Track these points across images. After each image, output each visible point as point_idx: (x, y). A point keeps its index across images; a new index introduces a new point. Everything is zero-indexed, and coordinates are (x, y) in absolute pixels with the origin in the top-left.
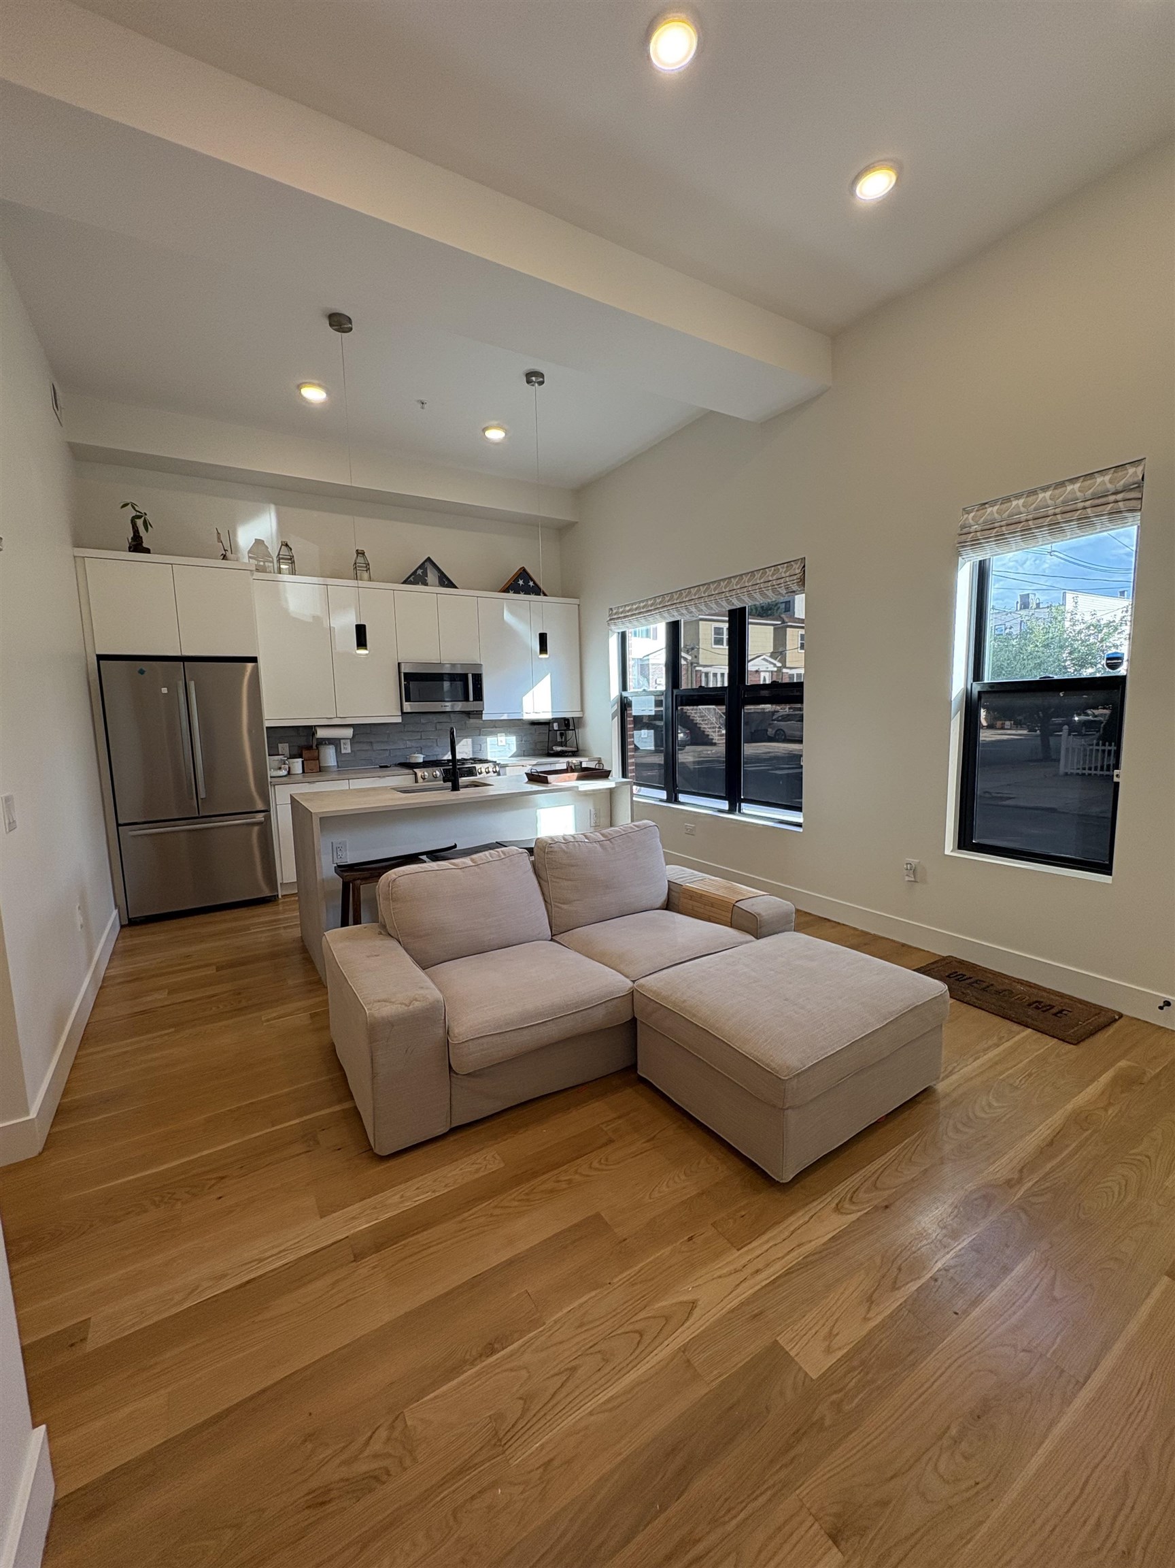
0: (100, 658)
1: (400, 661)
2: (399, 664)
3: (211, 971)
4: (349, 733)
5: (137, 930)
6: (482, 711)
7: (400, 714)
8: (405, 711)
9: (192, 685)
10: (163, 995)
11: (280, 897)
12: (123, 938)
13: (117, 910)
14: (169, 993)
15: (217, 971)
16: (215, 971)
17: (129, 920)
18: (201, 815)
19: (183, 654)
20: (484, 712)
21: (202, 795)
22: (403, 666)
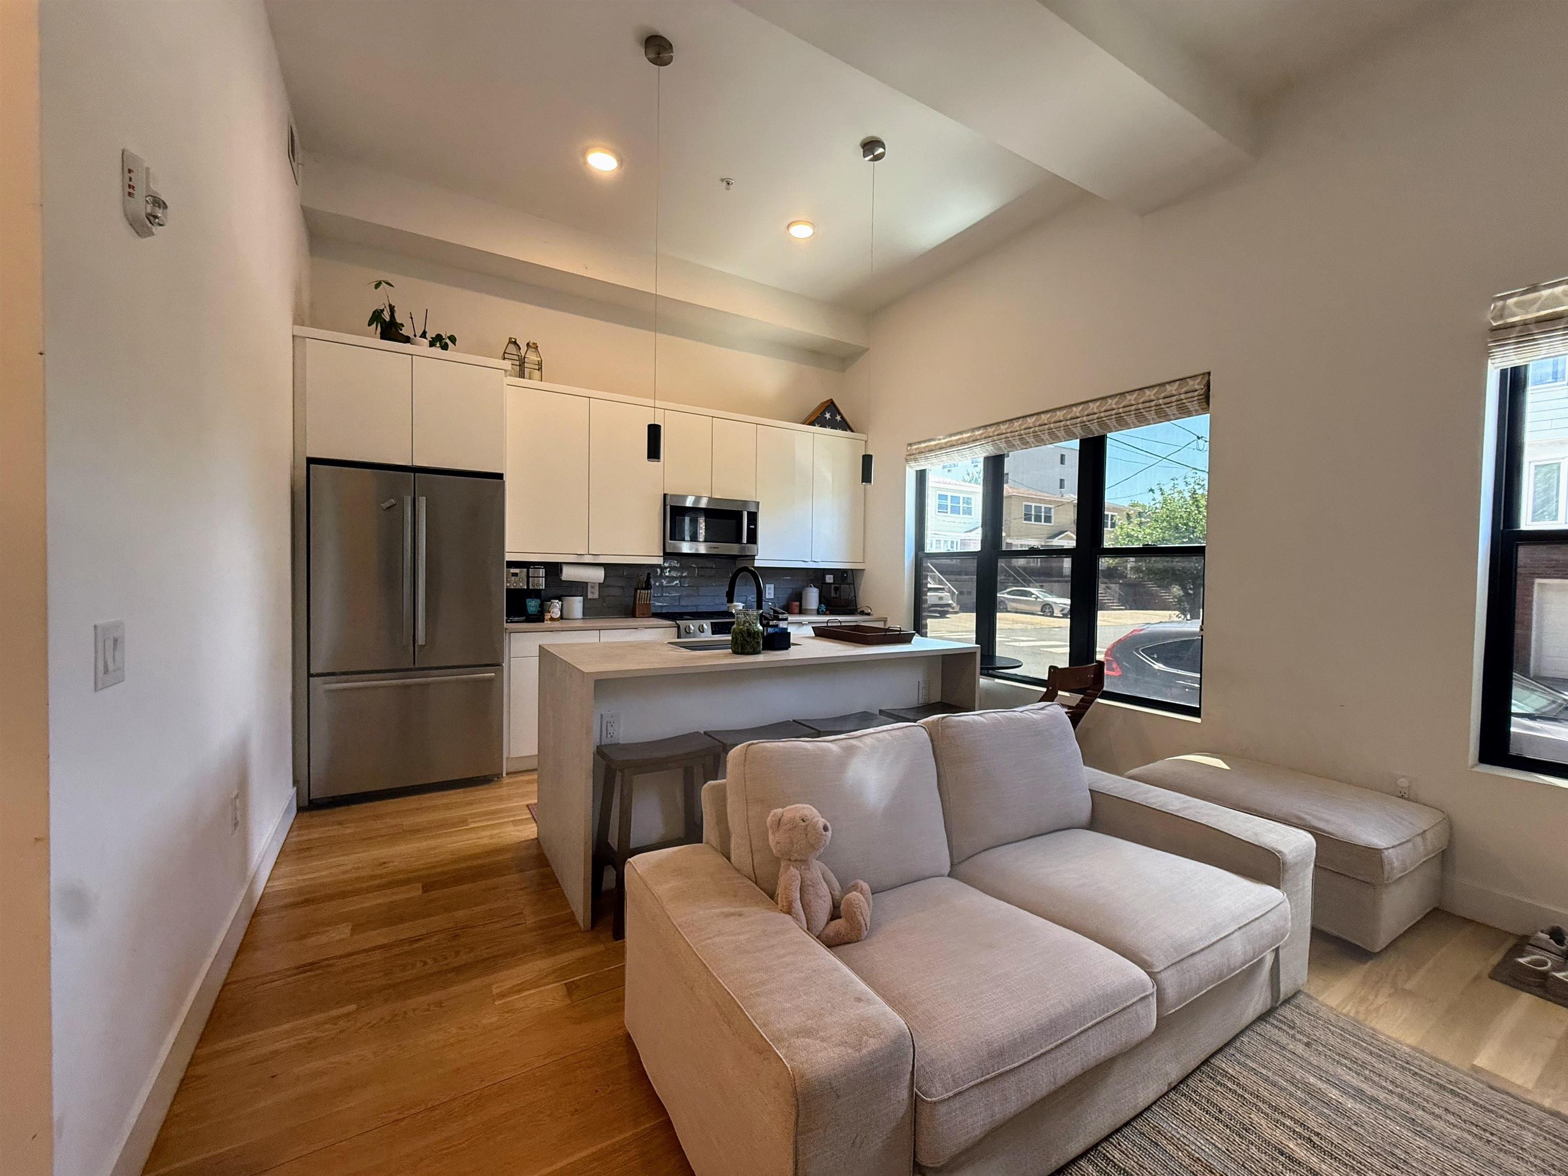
0: (311, 461)
1: (665, 492)
2: (665, 495)
3: (416, 892)
4: (598, 575)
5: (319, 817)
6: (755, 556)
7: (662, 555)
8: (668, 551)
9: (422, 502)
10: (343, 931)
11: (504, 775)
12: (300, 828)
13: (295, 789)
14: (353, 931)
15: (424, 892)
16: (420, 892)
17: (310, 801)
18: (417, 666)
19: (414, 464)
20: (756, 557)
21: (421, 640)
22: (668, 498)
